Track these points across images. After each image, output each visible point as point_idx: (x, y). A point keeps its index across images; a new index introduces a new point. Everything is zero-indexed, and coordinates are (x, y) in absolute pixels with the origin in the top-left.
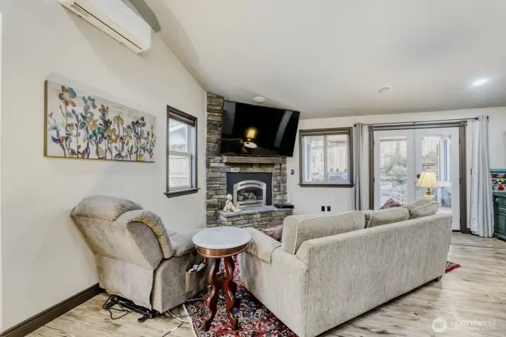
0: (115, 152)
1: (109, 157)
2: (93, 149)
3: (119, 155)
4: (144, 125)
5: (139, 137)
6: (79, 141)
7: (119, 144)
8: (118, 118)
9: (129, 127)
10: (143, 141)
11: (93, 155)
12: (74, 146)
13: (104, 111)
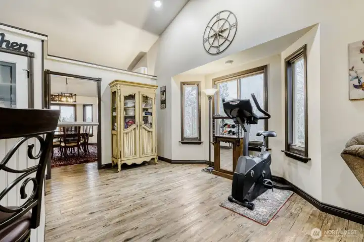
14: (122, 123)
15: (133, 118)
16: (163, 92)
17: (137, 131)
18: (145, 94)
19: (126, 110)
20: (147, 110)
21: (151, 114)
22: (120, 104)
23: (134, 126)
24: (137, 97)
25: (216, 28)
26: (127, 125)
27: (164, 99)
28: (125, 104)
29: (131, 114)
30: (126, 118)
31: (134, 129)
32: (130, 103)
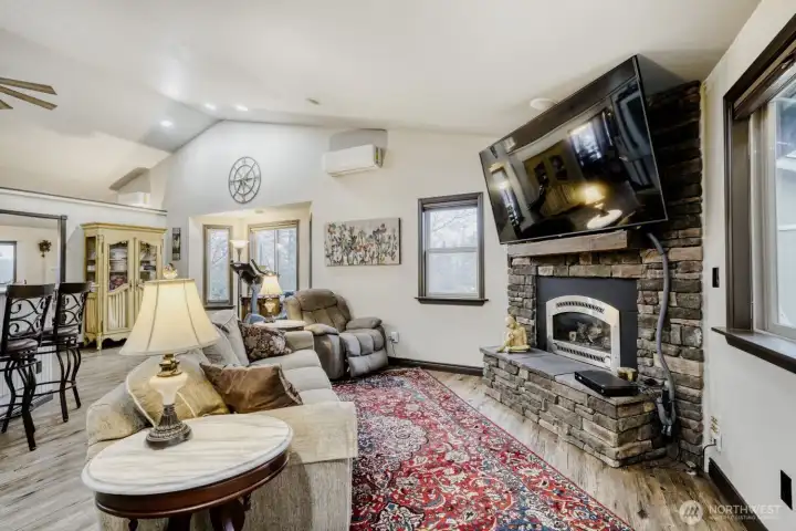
0: (360, 259)
1: (355, 262)
2: (345, 258)
3: (363, 261)
4: (385, 231)
5: (379, 243)
6: (338, 255)
7: (362, 253)
8: (362, 233)
9: (371, 237)
10: (383, 246)
11: (346, 263)
12: (335, 258)
13: (351, 231)
14: (105, 281)
15: (125, 274)
16: (177, 236)
17: (131, 294)
18: (145, 241)
19: (111, 263)
20: (148, 262)
21: (155, 268)
22: (102, 256)
23: (125, 286)
24: (131, 245)
25: (243, 173)
26: (113, 285)
27: (177, 246)
28: (111, 255)
29: (120, 268)
30: (111, 274)
31: (126, 290)
32: (119, 255)
